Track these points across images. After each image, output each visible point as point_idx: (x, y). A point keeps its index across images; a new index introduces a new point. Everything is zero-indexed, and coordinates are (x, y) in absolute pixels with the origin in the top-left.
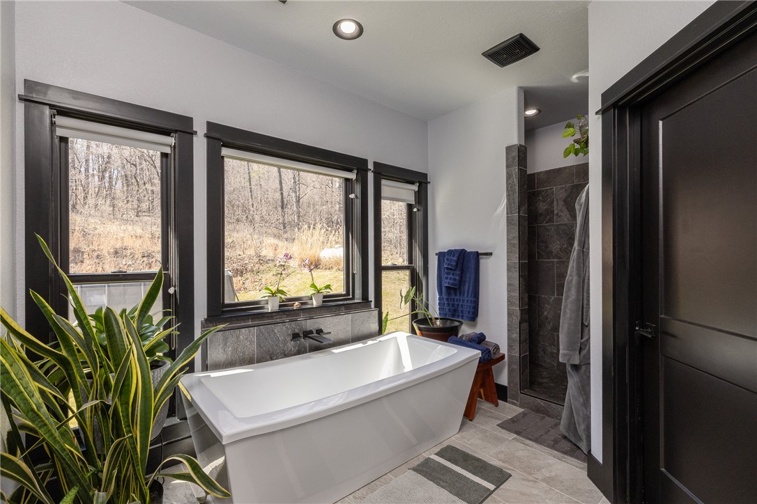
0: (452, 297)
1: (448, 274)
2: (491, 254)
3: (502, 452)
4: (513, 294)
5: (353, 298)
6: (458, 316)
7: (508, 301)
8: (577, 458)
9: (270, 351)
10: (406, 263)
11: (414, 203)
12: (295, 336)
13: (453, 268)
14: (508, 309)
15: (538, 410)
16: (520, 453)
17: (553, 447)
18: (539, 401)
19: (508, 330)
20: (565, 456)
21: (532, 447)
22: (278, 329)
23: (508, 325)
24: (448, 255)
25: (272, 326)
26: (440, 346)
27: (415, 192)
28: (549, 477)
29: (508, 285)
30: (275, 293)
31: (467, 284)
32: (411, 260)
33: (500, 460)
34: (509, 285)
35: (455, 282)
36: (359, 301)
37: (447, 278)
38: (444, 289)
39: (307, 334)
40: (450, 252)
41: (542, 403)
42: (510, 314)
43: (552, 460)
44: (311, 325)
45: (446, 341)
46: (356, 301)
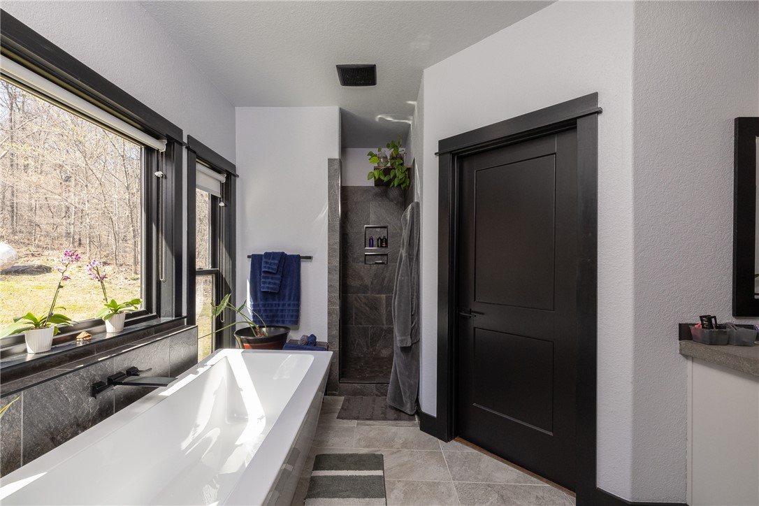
0: (269, 303)
1: (265, 278)
2: (310, 258)
3: (360, 439)
4: (333, 295)
5: (159, 315)
6: (277, 322)
7: (329, 301)
8: (404, 420)
9: (50, 427)
10: (209, 267)
11: (219, 196)
12: (96, 389)
13: (274, 272)
14: (328, 309)
15: (355, 393)
16: (372, 434)
17: (385, 419)
18: (356, 385)
19: (329, 328)
20: (398, 422)
21: (374, 425)
22: (64, 385)
23: (328, 323)
24: (265, 258)
25: (57, 381)
26: (290, 355)
27: (222, 184)
28: (403, 443)
29: (328, 287)
30: (44, 321)
31: (288, 288)
32: (214, 263)
33: (365, 447)
34: (330, 286)
35: (275, 286)
36: (170, 319)
37: (264, 283)
38: (259, 294)
39: (114, 380)
40: (268, 255)
41: (358, 386)
42: (330, 314)
43: (394, 429)
44: (118, 363)
45: (282, 349)
46: (163, 320)
